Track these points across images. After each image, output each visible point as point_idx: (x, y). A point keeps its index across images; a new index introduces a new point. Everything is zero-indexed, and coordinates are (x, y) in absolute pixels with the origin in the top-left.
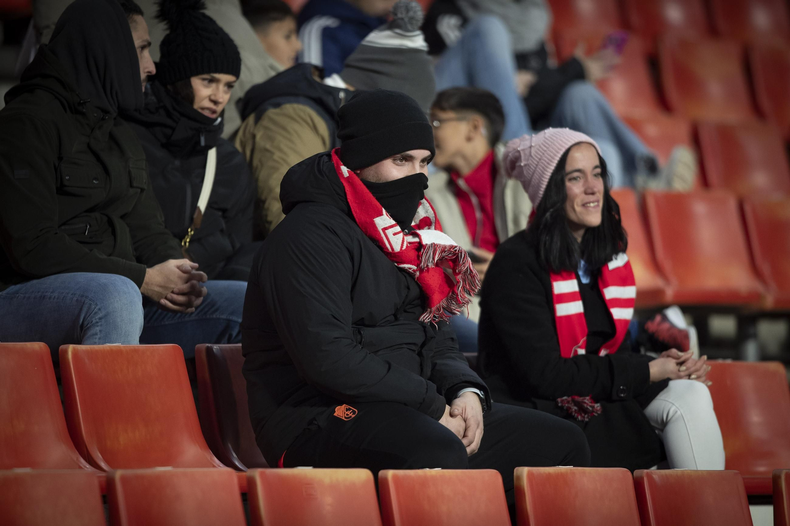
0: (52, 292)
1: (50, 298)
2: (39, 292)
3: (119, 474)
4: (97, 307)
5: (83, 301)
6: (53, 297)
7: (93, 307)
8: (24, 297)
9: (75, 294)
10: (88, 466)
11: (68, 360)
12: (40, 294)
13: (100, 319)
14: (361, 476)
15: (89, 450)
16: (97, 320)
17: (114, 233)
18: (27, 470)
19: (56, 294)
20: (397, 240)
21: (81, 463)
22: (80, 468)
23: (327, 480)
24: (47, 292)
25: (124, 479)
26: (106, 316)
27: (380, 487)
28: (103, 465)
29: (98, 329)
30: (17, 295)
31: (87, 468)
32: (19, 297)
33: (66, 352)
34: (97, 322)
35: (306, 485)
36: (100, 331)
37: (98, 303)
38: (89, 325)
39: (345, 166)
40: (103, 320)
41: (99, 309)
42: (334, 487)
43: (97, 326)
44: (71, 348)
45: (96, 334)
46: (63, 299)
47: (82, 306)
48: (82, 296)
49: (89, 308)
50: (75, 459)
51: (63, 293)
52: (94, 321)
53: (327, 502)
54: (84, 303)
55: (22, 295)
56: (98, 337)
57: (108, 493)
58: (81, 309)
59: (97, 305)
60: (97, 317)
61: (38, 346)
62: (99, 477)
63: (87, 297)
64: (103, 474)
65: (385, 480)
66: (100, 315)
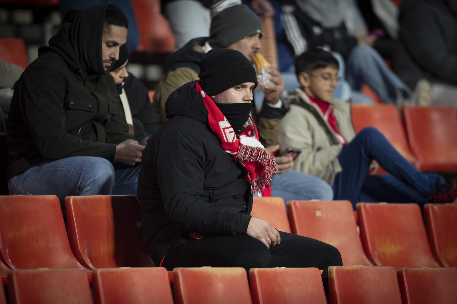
0: (62, 168)
1: (61, 171)
2: (54, 167)
3: (99, 271)
4: (89, 176)
5: (80, 173)
6: (63, 170)
7: (86, 176)
8: (46, 171)
9: (76, 169)
10: (82, 266)
11: (70, 205)
12: (55, 168)
13: (90, 182)
14: (239, 271)
15: (83, 257)
16: (89, 183)
17: (96, 132)
18: (46, 269)
19: (64, 169)
20: (230, 136)
21: (78, 265)
22: (78, 268)
23: (219, 274)
24: (59, 167)
25: (102, 274)
26: (94, 181)
27: (250, 278)
28: (91, 266)
29: (89, 188)
30: (42, 169)
31: (81, 267)
32: (43, 170)
33: (69, 200)
34: (89, 184)
35: (208, 276)
36: (90, 189)
37: (89, 174)
38: (84, 186)
39: (203, 91)
40: (92, 184)
41: (90, 177)
42: (223, 278)
43: (89, 187)
44: (72, 198)
45: (88, 191)
46: (68, 172)
47: (80, 175)
48: (80, 170)
49: (84, 177)
50: (75, 263)
51: (68, 168)
52: (87, 184)
53: (220, 287)
54: (81, 174)
55: (44, 169)
56: (89, 192)
57: (93, 283)
58: (79, 177)
59: (88, 175)
60: (88, 182)
61: (53, 197)
62: (88, 273)
63: (83, 170)
64: (91, 271)
65: (253, 274)
66: (91, 180)
